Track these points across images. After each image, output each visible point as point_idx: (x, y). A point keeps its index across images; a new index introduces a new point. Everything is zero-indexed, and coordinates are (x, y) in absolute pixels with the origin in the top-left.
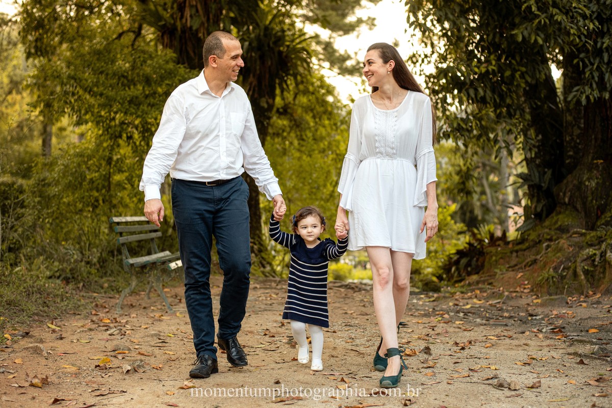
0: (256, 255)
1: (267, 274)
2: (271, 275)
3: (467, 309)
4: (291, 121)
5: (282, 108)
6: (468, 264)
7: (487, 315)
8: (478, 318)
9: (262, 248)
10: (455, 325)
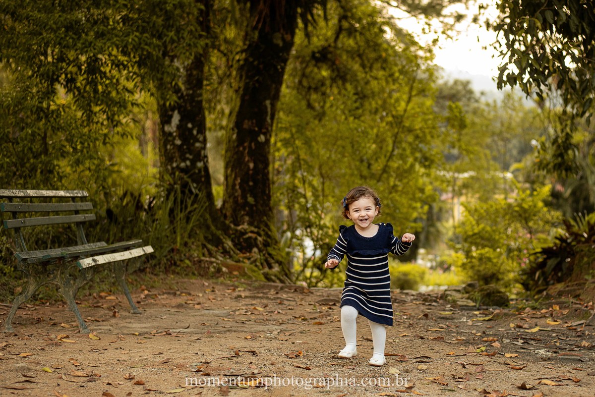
0: (260, 251)
1: (273, 277)
2: (279, 279)
3: (533, 334)
4: (333, 71)
5: (319, 52)
6: (558, 267)
7: (558, 344)
8: (544, 348)
9: (269, 240)
10: (502, 360)
